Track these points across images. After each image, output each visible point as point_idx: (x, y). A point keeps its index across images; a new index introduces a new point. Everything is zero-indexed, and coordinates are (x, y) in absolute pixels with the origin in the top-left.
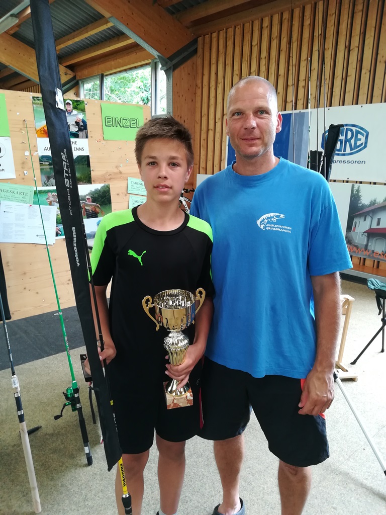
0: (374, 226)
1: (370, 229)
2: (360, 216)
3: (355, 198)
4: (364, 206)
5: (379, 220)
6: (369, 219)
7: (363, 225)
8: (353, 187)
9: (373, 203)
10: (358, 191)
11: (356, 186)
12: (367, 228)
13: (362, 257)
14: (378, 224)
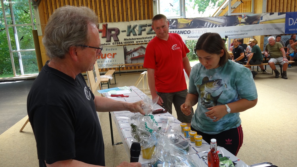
0: (133, 57)
1: (132, 58)
2: (128, 55)
3: (125, 50)
4: (128, 52)
5: (134, 55)
6: (130, 55)
7: (129, 57)
8: (124, 47)
9: (131, 50)
10: (126, 48)
11: (125, 46)
12: (131, 58)
13: (131, 66)
14: (134, 56)
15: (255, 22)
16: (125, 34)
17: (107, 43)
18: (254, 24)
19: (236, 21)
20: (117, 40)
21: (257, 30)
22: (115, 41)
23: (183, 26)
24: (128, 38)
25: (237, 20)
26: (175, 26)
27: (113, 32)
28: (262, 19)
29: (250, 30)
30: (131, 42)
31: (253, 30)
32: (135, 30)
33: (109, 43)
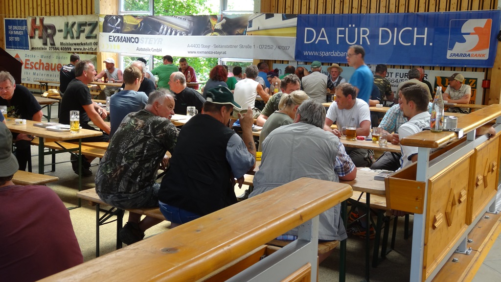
15: (239, 31)
16: (62, 34)
17: (43, 47)
18: (237, 35)
19: (208, 27)
20: (53, 44)
21: (242, 47)
22: (51, 44)
23: (129, 29)
24: (65, 41)
25: (209, 24)
26: (119, 28)
27: (49, 31)
28: (250, 26)
29: (231, 46)
30: (68, 49)
31: (236, 47)
32: (73, 29)
33: (46, 47)
